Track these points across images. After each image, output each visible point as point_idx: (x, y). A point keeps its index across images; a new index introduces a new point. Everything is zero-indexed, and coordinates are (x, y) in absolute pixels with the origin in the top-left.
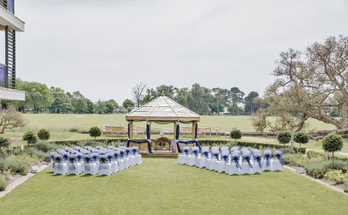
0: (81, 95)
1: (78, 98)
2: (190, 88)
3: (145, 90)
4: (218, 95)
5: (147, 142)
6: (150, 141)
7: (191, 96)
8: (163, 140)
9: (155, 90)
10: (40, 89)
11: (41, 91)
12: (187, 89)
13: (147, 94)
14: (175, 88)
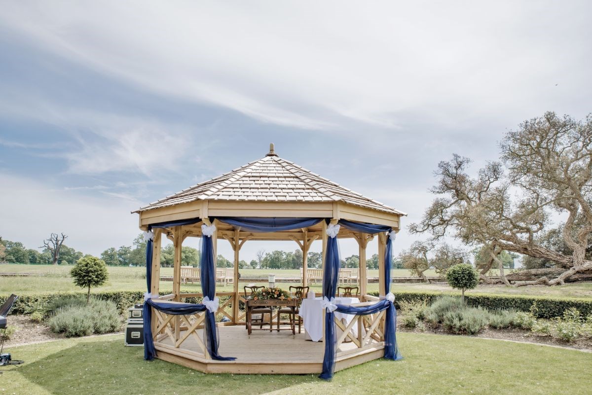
0: (223, 258)
1: (221, 259)
2: (294, 253)
3: (265, 253)
4: (312, 257)
5: (204, 308)
6: (213, 305)
7: (295, 258)
8: (272, 297)
9: (271, 253)
10: (191, 251)
11: (192, 253)
12: (292, 253)
13: (266, 256)
14: (285, 253)
